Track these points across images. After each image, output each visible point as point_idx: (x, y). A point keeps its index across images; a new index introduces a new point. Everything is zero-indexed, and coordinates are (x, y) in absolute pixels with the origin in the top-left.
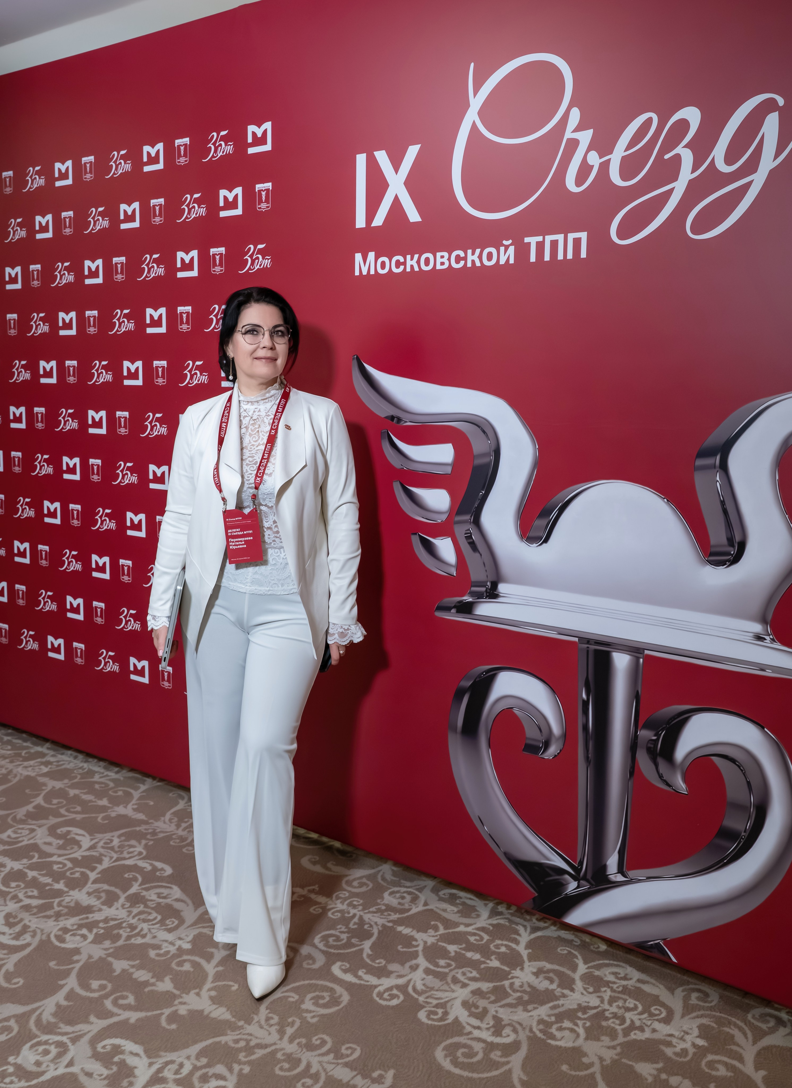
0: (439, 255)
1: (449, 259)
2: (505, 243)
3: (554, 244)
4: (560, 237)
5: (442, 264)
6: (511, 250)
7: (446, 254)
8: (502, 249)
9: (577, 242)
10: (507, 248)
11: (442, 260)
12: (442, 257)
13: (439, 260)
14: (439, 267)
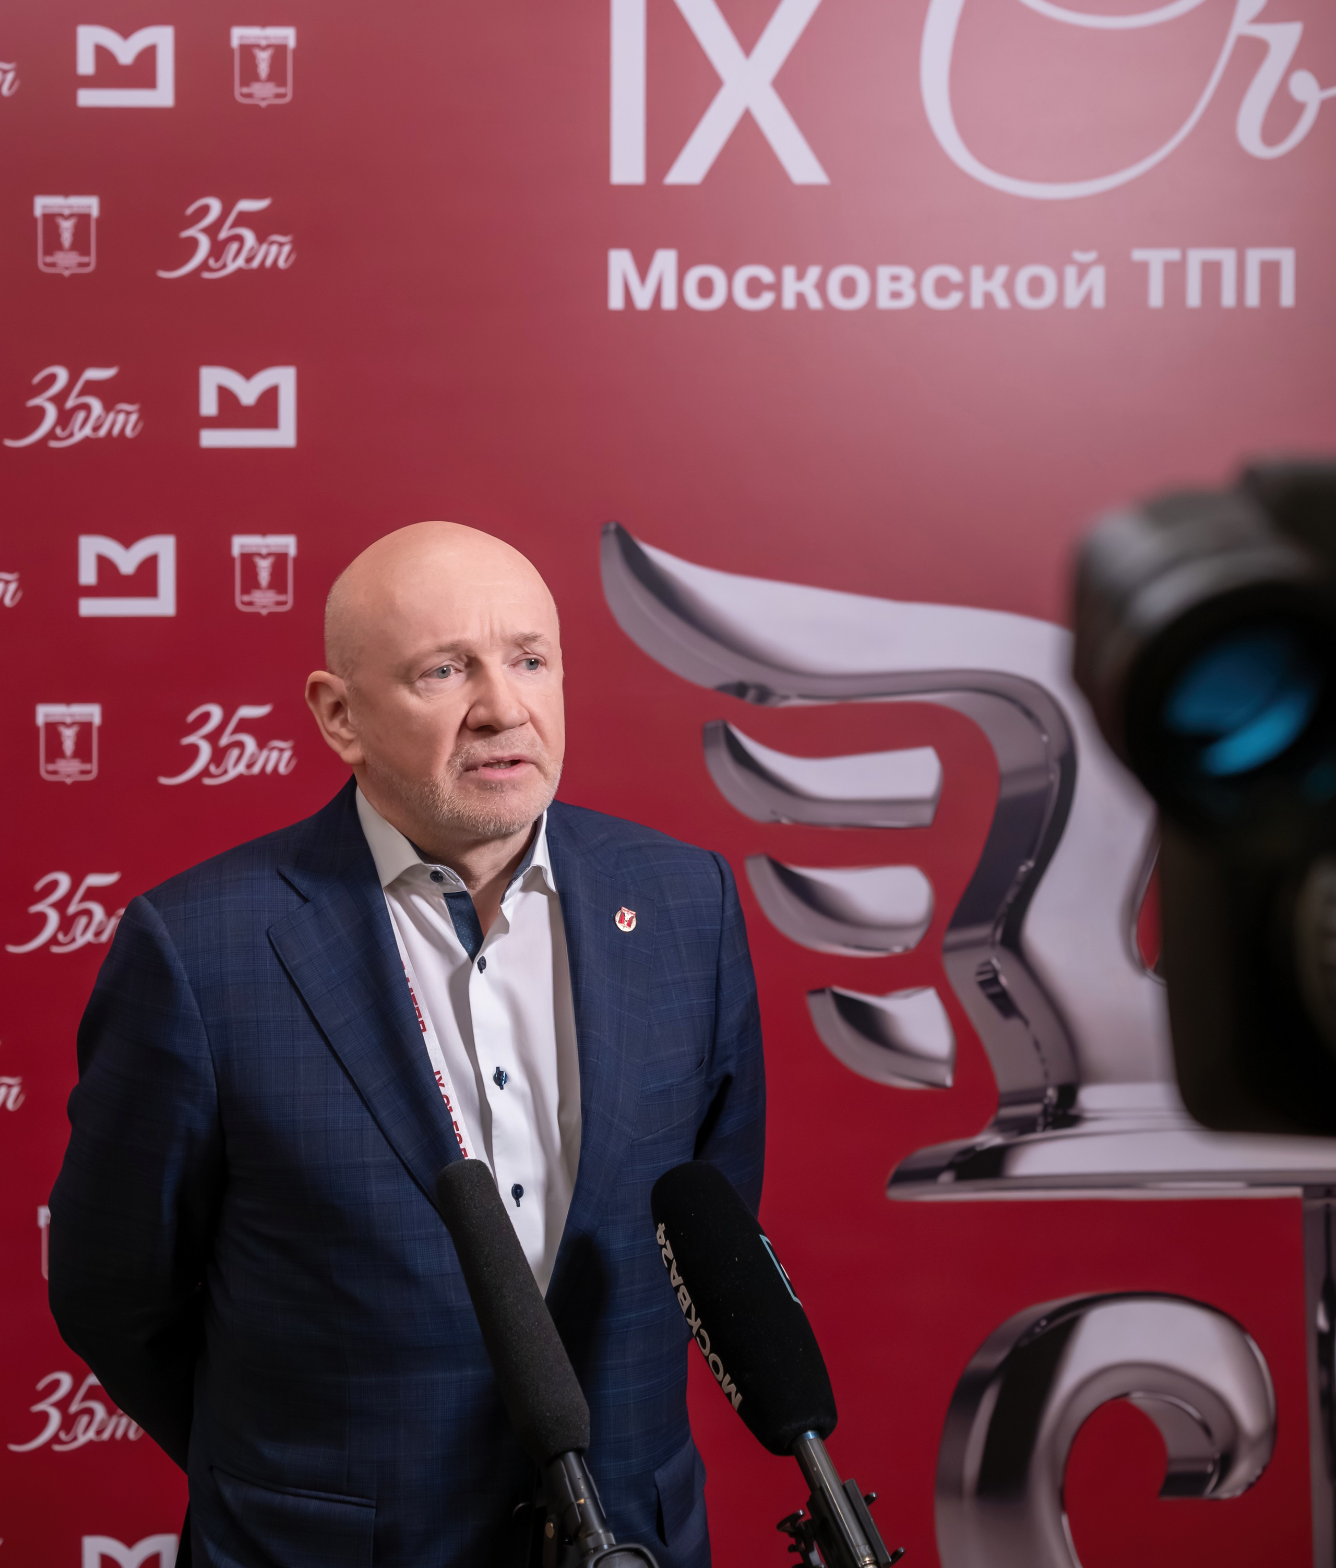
0: (884, 272)
1: (917, 285)
2: (1082, 257)
3: (1211, 272)
4: (1227, 257)
5: (896, 295)
6: (1097, 278)
7: (907, 274)
8: (1071, 273)
9: (1270, 271)
10: (1083, 270)
11: (896, 286)
12: (895, 278)
13: (885, 287)
14: (884, 302)
